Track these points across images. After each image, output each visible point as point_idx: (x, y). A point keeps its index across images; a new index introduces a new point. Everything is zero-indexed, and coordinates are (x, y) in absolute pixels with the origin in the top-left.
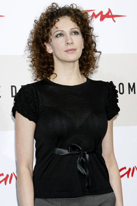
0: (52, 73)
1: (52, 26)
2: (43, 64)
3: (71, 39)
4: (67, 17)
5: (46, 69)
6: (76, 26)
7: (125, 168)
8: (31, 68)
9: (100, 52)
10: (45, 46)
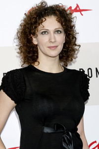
0: (36, 61)
1: (39, 24)
2: (29, 53)
3: (55, 38)
4: (53, 16)
5: (31, 57)
6: (61, 26)
7: (95, 142)
8: (18, 55)
9: (80, 46)
10: (31, 37)
